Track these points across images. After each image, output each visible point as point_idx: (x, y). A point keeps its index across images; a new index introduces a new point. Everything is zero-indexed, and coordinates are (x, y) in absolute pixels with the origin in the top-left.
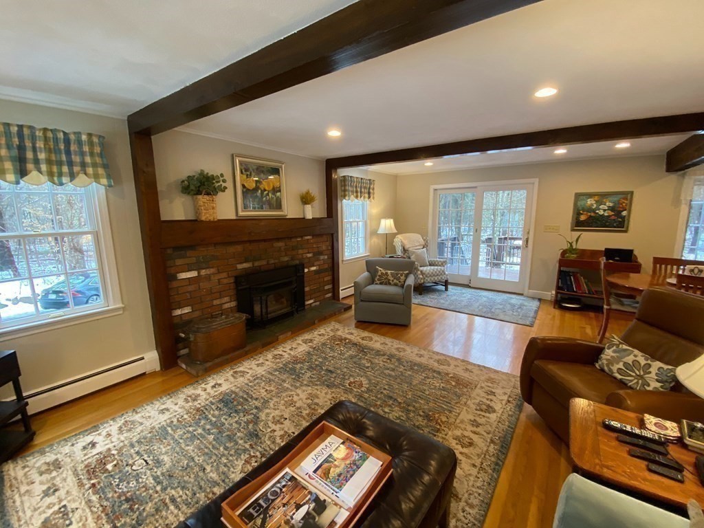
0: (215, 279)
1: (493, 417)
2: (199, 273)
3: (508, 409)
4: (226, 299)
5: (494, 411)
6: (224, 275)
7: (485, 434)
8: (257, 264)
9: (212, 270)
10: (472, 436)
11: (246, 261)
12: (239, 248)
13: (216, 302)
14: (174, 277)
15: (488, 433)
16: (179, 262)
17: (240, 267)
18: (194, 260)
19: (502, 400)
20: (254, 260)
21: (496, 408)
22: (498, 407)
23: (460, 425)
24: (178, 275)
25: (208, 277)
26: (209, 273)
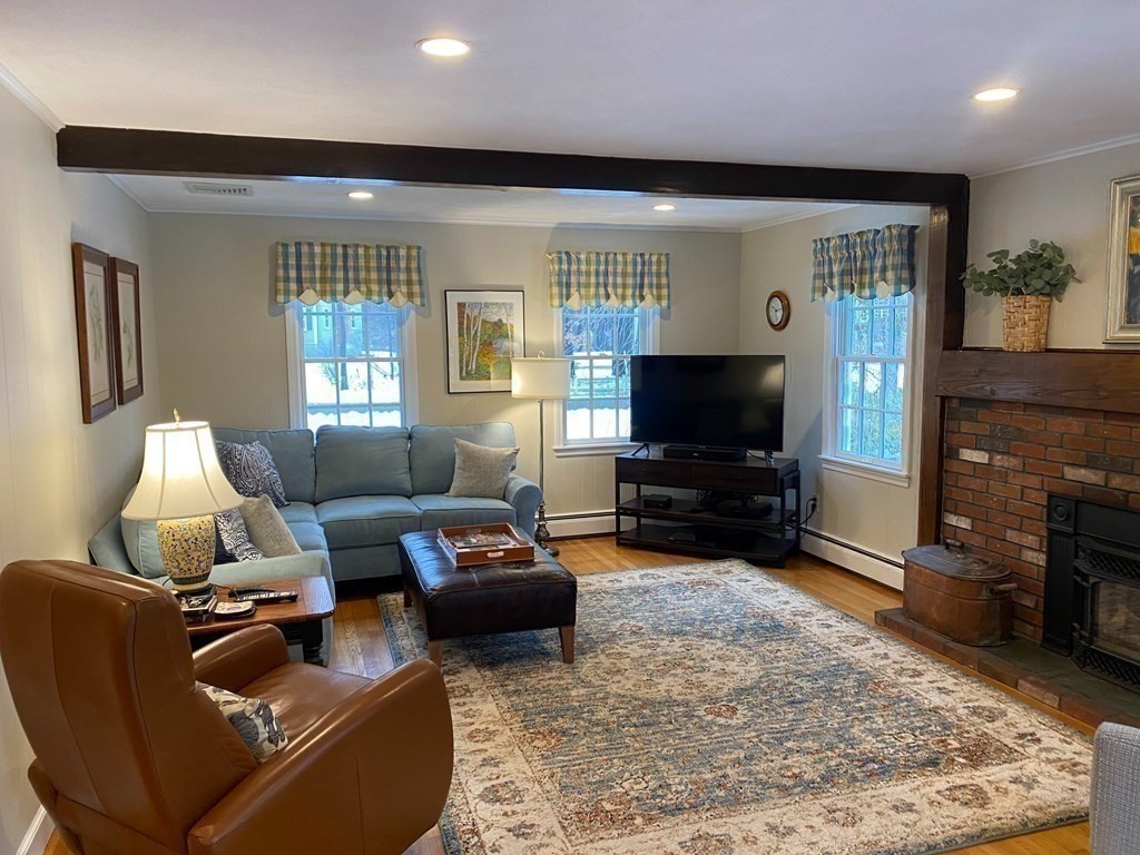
0: (1017, 482)
1: (477, 788)
2: (991, 459)
3: (463, 816)
4: (1031, 540)
5: (481, 797)
6: (1034, 481)
7: (466, 757)
8: (1116, 481)
9: (1013, 462)
10: (480, 746)
11: (1089, 464)
12: (1075, 425)
13: (1010, 534)
14: (954, 454)
15: (461, 760)
16: (966, 427)
17: (1070, 473)
18: (985, 429)
19: (488, 828)
20: (1111, 468)
21: (482, 805)
22: (485, 811)
23: (510, 749)
24: (961, 450)
25: (1003, 475)
26: (1006, 464)
